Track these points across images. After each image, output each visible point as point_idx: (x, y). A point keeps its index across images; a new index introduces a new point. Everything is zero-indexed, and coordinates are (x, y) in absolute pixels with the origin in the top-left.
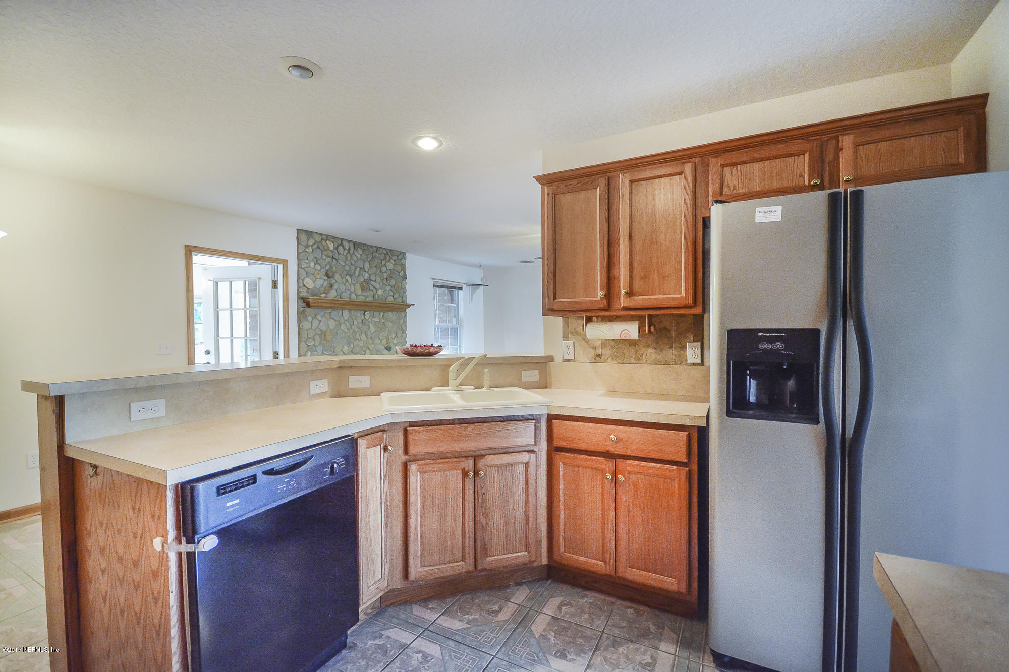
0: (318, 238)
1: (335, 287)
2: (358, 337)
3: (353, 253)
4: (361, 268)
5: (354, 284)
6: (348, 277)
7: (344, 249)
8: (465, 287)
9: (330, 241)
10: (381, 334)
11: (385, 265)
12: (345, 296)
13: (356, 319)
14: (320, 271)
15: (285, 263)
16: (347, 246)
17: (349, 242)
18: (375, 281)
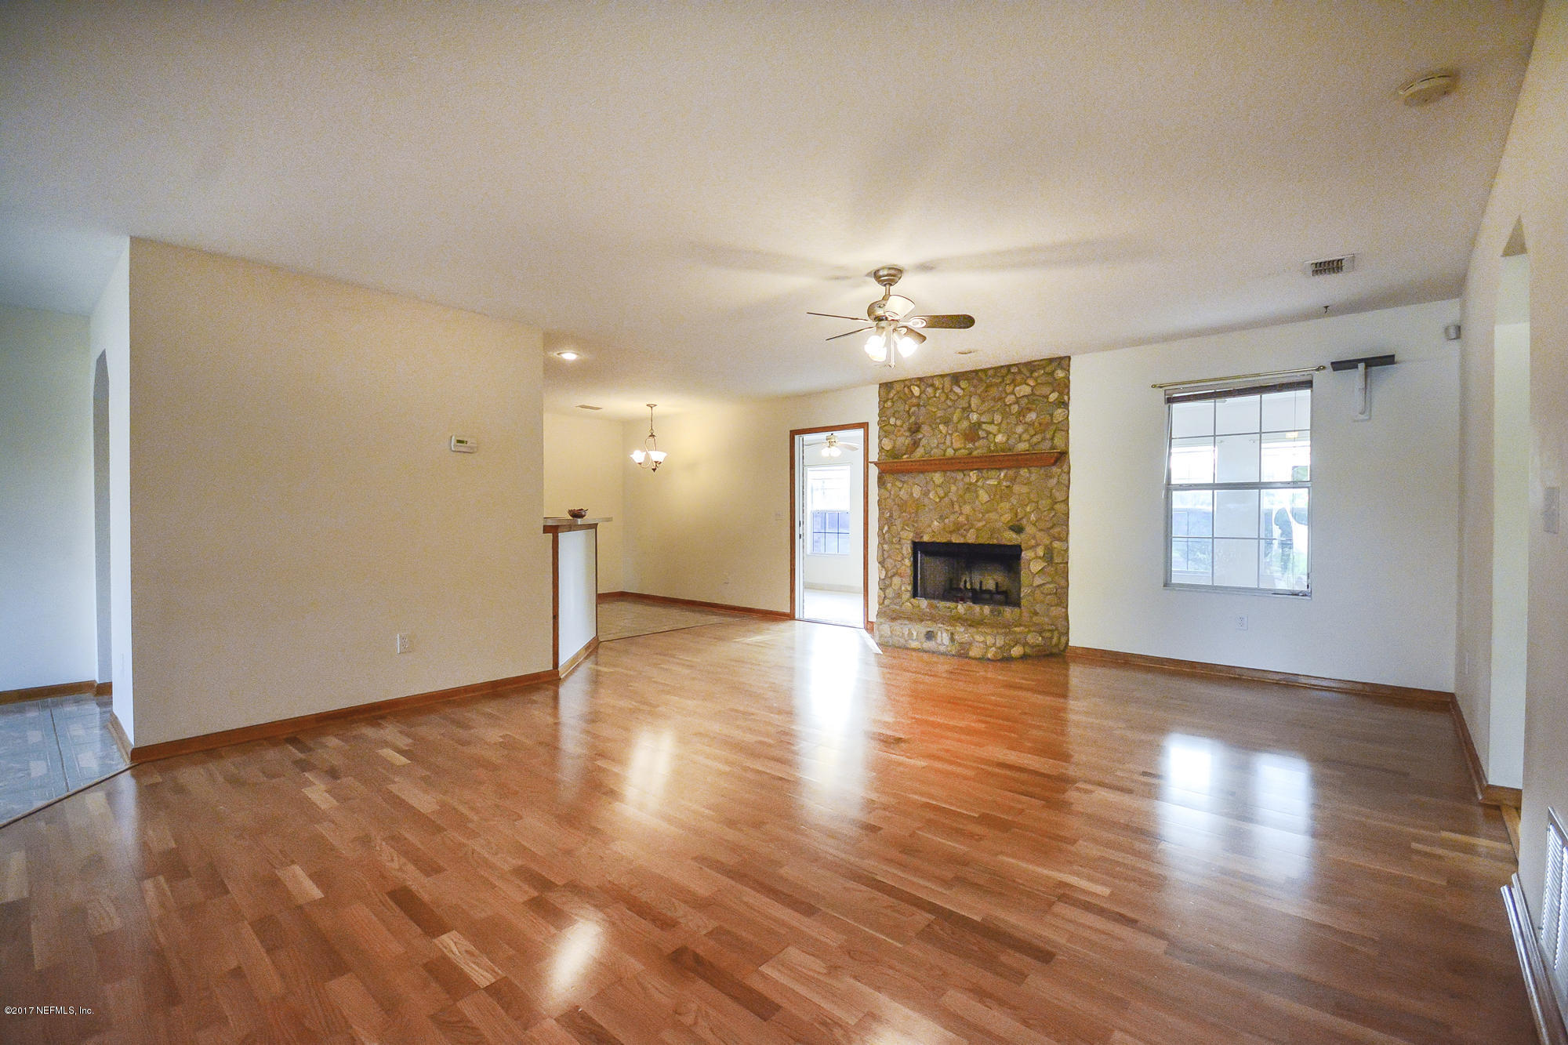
0: (898, 387)
1: (924, 442)
2: (957, 508)
3: (951, 390)
4: (964, 409)
5: (951, 435)
6: (941, 427)
7: (936, 389)
8: (1318, 378)
9: (914, 385)
10: (1002, 505)
11: (1013, 393)
12: (937, 453)
13: (954, 484)
14: (901, 426)
15: (864, 426)
16: (937, 383)
17: (942, 376)
18: (992, 423)
